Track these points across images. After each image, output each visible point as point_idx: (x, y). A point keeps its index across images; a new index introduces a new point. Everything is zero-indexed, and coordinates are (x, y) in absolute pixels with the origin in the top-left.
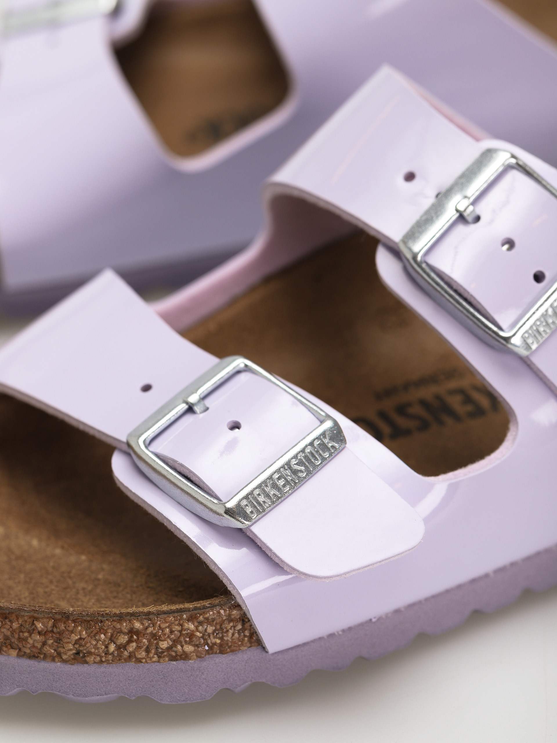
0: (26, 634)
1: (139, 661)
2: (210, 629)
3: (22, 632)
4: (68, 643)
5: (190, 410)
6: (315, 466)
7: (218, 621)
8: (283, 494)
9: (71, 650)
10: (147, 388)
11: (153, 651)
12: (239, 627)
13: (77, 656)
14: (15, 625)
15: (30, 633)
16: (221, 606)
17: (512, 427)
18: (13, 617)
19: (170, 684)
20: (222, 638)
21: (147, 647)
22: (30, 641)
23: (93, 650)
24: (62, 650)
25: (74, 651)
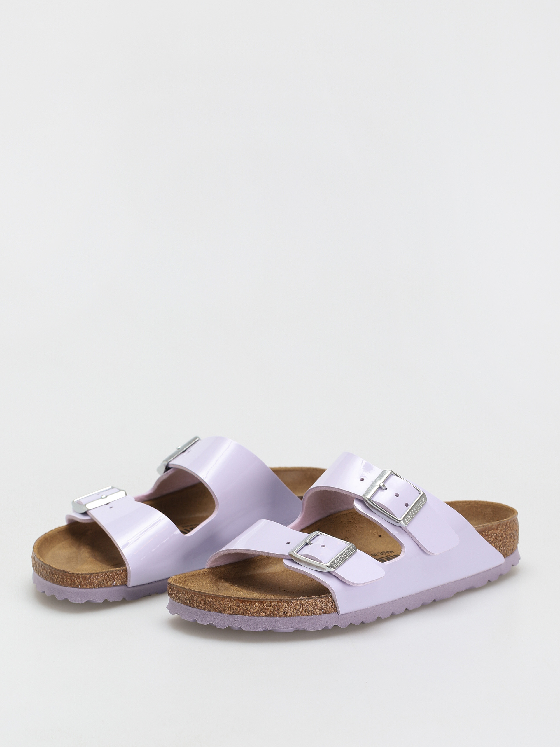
0: (268, 607)
1: (303, 615)
2: (323, 604)
3: (267, 607)
4: (282, 609)
5: (307, 544)
6: (350, 556)
7: (326, 602)
8: (343, 562)
9: (282, 611)
10: (289, 543)
11: (307, 611)
12: (331, 604)
13: (284, 614)
14: (265, 605)
15: (270, 607)
16: (326, 596)
17: (403, 550)
18: (264, 602)
19: (311, 624)
20: (326, 608)
21: (305, 610)
22: (270, 609)
23: (289, 611)
24: (279, 612)
25: (283, 612)
